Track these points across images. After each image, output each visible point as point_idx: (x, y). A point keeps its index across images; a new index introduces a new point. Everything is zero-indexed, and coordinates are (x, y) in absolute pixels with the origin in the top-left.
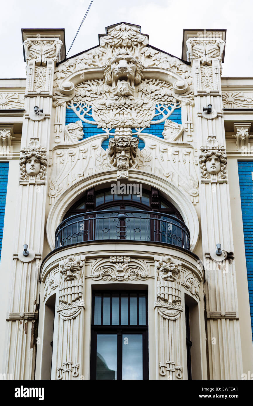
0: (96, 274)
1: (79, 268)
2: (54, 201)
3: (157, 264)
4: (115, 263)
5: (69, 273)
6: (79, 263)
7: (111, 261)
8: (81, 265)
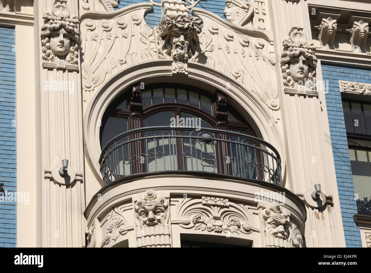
0: (185, 219)
1: (163, 208)
2: (90, 97)
3: (263, 212)
4: (209, 205)
5: (151, 215)
6: (162, 201)
7: (204, 202)
8: (166, 204)
